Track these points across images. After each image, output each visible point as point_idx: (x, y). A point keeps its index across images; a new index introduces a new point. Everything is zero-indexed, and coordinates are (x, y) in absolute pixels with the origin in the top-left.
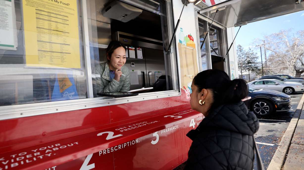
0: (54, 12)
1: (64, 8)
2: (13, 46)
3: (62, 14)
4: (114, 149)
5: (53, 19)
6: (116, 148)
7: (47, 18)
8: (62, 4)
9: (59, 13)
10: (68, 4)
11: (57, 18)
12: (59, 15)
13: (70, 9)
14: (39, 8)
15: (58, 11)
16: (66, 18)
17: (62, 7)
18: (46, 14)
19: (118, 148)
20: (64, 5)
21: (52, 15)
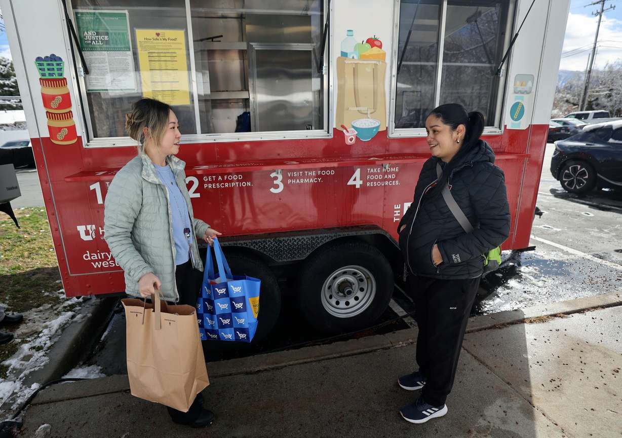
0: (163, 51)
1: (172, 45)
2: (134, 90)
3: (170, 51)
4: (220, 185)
5: (163, 59)
6: (222, 185)
7: (157, 59)
8: (170, 41)
9: (167, 51)
10: (175, 39)
11: (166, 56)
12: (168, 53)
13: (178, 43)
14: (151, 51)
15: (167, 49)
16: (174, 55)
17: (170, 43)
18: (156, 55)
19: (224, 185)
20: (172, 41)
21: (162, 55)
